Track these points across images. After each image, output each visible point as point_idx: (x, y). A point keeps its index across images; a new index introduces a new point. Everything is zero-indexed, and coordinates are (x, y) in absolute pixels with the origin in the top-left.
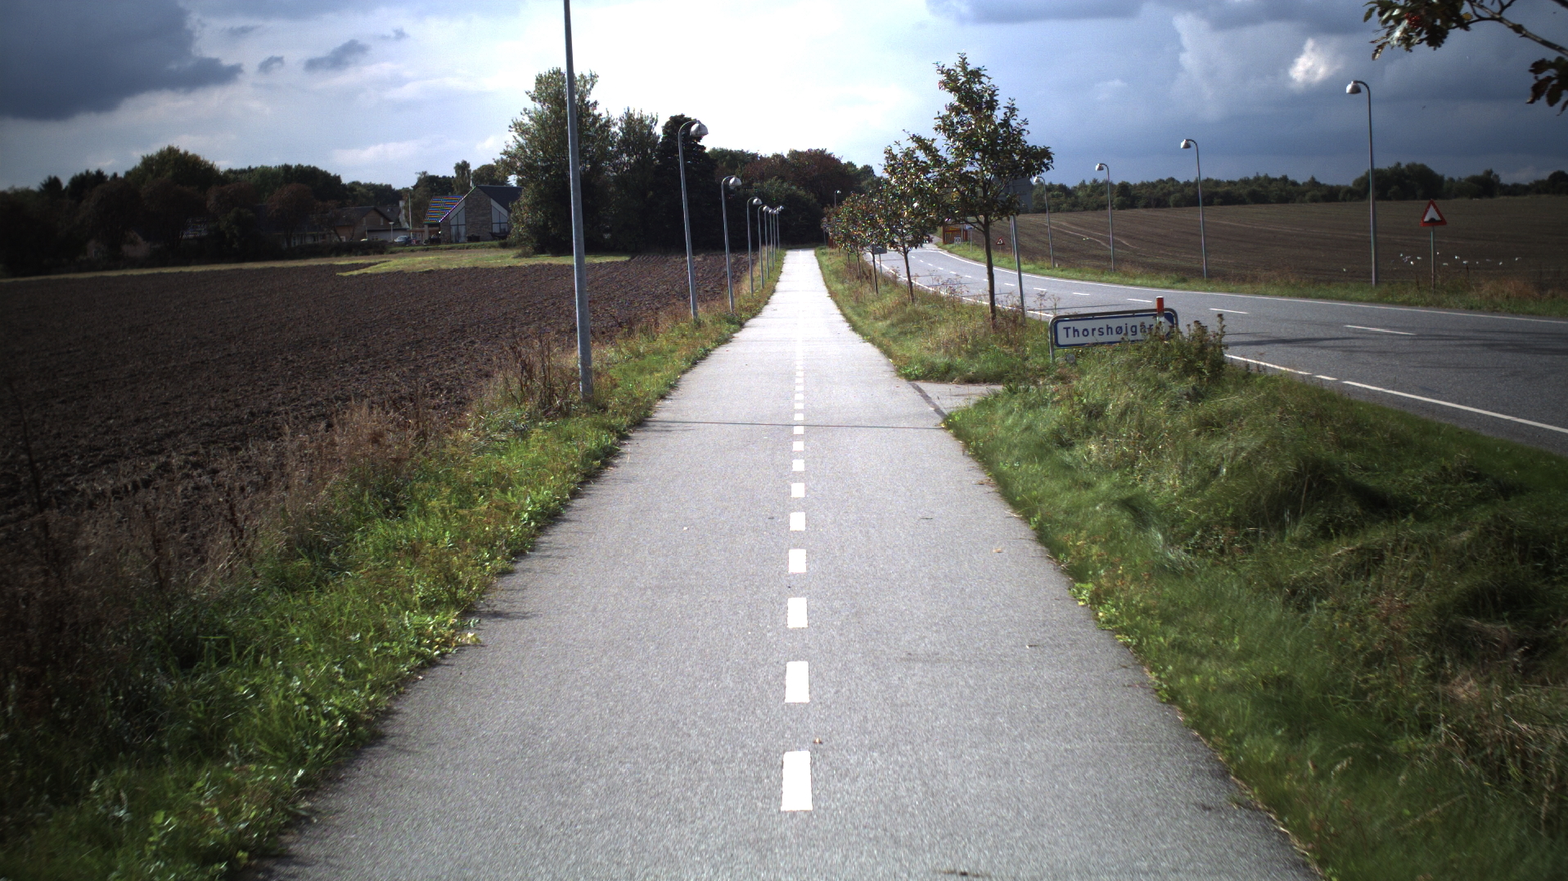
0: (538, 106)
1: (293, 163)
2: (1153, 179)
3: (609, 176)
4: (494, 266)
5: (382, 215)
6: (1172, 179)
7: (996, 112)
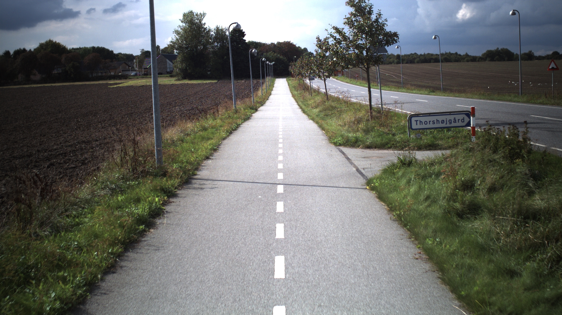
0: (184, 25)
2: (409, 53)
3: (209, 50)
4: (167, 84)
5: (127, 65)
6: (416, 53)
7: (372, 16)
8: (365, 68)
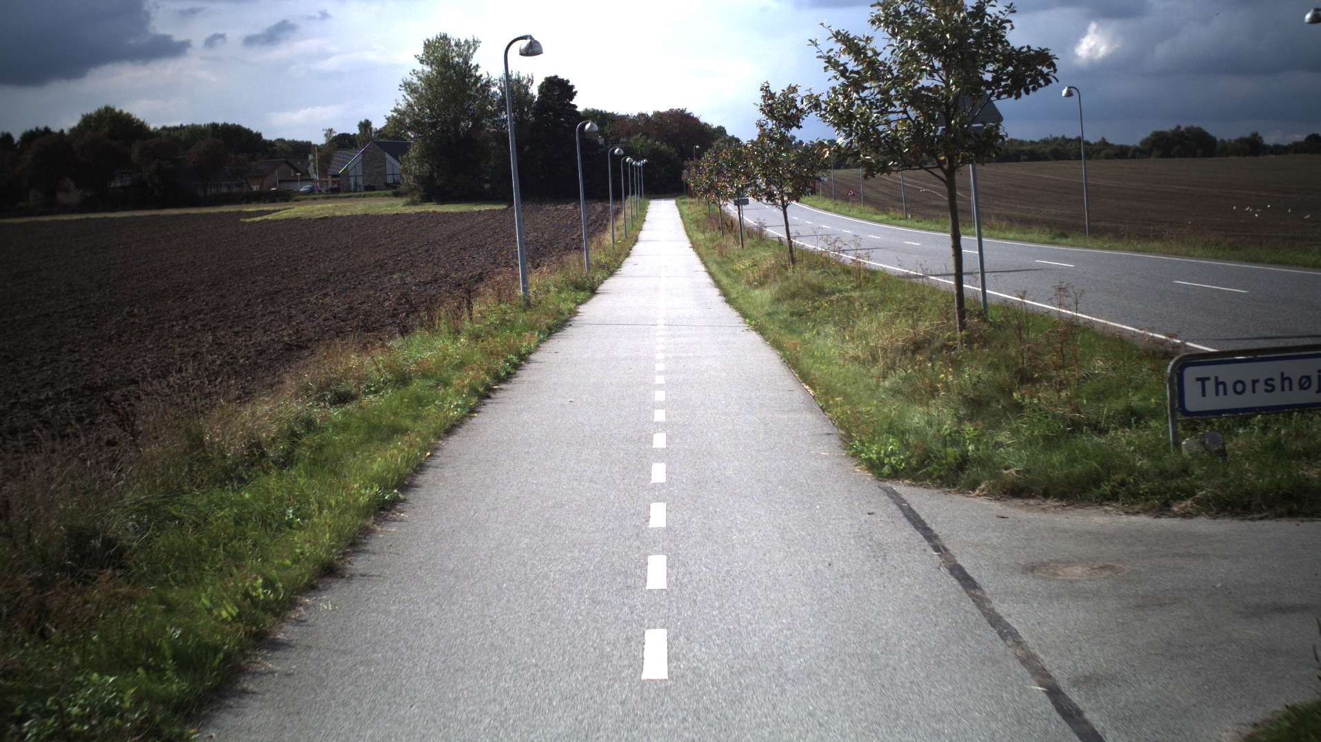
0: (427, 69)
1: (220, 121)
3: (488, 131)
4: (384, 212)
5: (292, 167)
8: (943, 169)
